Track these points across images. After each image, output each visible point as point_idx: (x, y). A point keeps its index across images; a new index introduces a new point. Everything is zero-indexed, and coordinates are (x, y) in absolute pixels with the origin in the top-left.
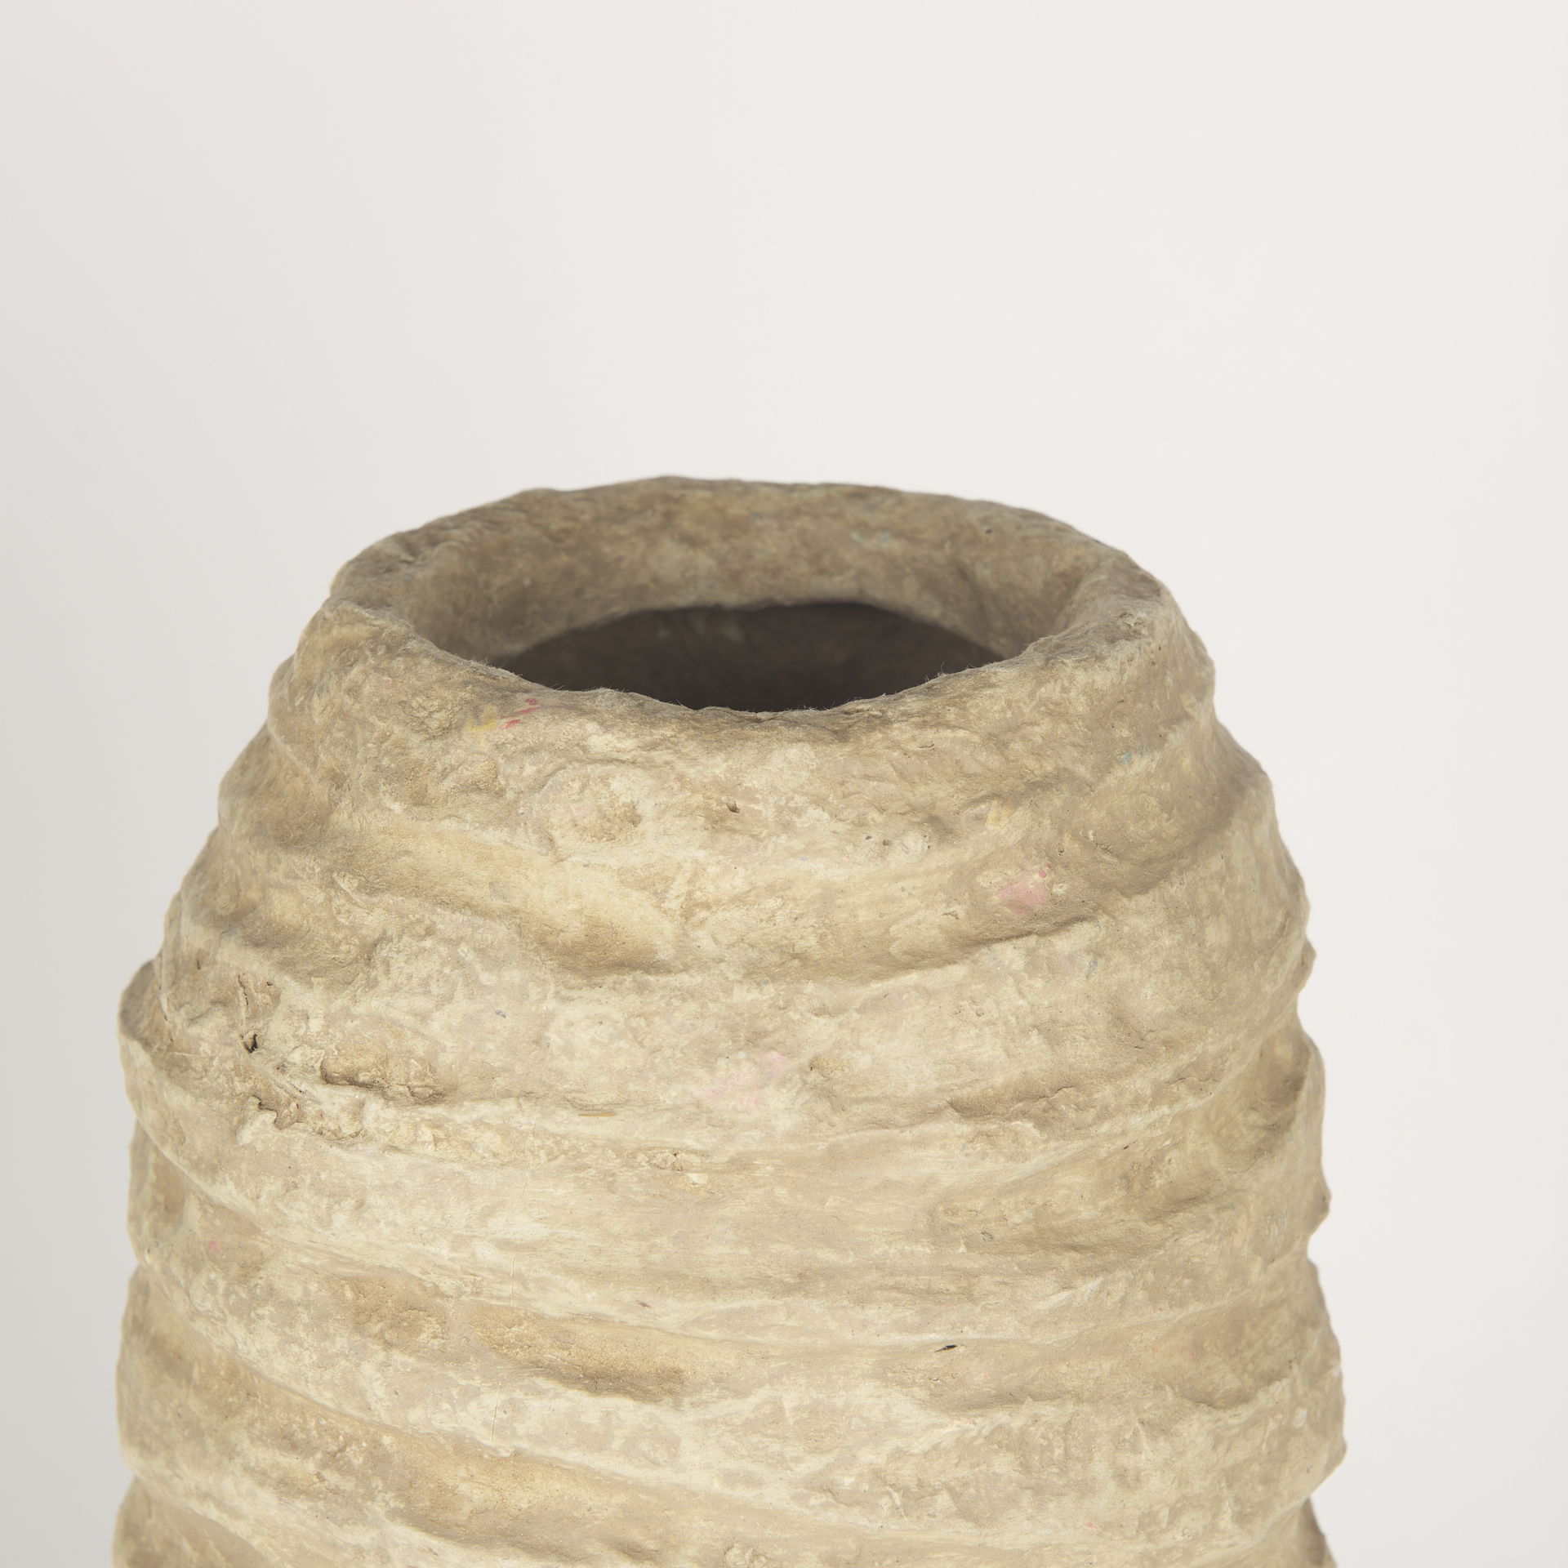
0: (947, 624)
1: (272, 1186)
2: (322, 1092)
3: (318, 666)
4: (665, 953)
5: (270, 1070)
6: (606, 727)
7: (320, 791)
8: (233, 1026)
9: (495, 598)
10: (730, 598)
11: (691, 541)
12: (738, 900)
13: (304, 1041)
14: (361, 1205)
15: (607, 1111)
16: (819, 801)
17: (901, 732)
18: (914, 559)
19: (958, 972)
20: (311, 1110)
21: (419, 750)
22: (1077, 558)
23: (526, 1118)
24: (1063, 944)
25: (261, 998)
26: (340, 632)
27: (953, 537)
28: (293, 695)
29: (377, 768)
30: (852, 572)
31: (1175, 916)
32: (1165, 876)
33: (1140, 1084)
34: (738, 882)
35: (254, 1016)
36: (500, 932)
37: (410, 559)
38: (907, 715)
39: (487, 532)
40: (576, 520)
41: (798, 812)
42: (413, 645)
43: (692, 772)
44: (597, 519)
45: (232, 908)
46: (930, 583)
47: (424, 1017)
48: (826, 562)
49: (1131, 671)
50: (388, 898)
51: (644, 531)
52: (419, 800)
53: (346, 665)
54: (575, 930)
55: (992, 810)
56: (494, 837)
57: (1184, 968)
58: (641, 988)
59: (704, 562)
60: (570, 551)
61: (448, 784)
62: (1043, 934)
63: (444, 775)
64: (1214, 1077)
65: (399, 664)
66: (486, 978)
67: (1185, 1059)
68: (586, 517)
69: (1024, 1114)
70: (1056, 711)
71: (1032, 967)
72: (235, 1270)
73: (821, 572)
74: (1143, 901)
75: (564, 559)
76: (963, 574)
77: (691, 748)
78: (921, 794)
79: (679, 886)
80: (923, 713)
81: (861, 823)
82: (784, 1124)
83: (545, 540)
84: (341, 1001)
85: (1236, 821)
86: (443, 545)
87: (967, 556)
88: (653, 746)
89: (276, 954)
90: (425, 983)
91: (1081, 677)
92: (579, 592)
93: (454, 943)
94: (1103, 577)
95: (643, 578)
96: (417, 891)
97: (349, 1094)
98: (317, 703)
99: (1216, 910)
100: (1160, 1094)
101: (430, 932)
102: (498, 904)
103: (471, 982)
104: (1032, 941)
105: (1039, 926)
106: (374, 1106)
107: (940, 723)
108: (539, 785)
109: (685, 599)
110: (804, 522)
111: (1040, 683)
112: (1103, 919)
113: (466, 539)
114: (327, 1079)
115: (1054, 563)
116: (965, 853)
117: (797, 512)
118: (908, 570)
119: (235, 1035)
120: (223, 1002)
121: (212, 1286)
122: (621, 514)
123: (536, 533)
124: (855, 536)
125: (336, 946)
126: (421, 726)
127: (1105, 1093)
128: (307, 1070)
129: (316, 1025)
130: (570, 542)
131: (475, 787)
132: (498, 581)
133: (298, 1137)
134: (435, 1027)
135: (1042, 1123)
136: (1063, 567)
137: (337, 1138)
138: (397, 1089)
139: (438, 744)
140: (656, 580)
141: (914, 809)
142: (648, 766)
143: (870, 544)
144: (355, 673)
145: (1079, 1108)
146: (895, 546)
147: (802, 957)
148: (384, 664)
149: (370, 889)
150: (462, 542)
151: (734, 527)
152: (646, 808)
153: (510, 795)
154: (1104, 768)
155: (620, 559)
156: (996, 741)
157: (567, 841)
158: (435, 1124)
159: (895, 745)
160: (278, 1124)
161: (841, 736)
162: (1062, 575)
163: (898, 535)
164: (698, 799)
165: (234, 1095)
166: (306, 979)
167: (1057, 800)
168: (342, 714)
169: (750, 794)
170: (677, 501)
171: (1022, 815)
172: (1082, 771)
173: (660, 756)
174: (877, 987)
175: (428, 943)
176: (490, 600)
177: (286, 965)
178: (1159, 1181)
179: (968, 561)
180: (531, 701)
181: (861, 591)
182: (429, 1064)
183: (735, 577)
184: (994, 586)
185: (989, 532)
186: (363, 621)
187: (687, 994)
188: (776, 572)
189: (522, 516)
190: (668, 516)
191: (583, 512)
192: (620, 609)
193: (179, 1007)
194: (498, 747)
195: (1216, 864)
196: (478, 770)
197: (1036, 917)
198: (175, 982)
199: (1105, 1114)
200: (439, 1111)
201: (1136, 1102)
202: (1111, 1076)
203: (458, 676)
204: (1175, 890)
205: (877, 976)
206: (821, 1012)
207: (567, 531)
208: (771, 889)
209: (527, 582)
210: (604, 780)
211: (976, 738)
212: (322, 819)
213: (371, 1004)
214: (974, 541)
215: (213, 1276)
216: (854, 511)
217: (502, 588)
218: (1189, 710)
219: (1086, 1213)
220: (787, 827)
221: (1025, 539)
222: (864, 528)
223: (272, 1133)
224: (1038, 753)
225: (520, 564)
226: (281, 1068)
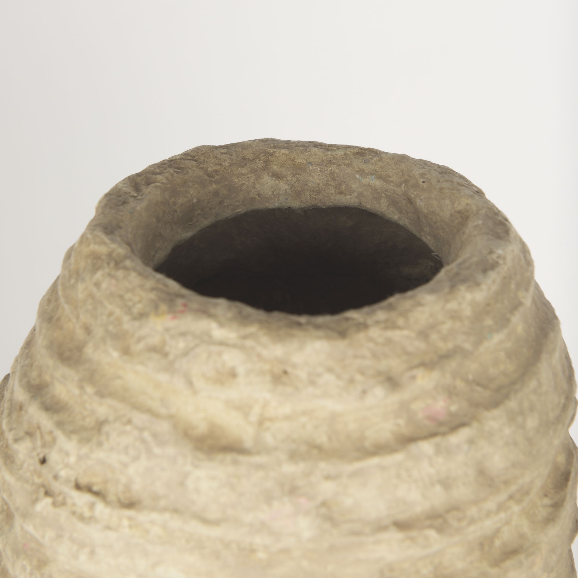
0: (401, 223)
1: (50, 534)
2: (75, 494)
3: (82, 264)
4: (248, 443)
5: (50, 477)
6: (221, 325)
7: (80, 334)
8: (34, 449)
9: (178, 210)
10: (295, 204)
11: (277, 176)
12: (287, 418)
13: (67, 466)
14: (92, 553)
15: (216, 523)
16: (330, 370)
17: (375, 332)
18: (386, 191)
19: (399, 457)
20: (69, 501)
21: (127, 325)
22: (467, 205)
23: (175, 523)
24: (455, 439)
25: (48, 438)
26: (94, 247)
27: (406, 182)
28: (70, 277)
29: (107, 331)
30: (356, 194)
31: (512, 418)
32: (507, 396)
33: (491, 505)
34: (287, 409)
35: (44, 445)
36: (164, 427)
37: (135, 194)
38: (377, 323)
39: (176, 175)
40: (221, 165)
41: (319, 375)
42: (128, 263)
43: (265, 353)
44: (231, 165)
45: (37, 382)
46: (393, 203)
47: (125, 465)
48: (343, 188)
49: (494, 288)
50: (109, 401)
51: (254, 171)
52: (126, 351)
53: (95, 269)
54: (202, 428)
55: (420, 373)
56: (163, 377)
57: (515, 444)
58: (235, 463)
59: (284, 186)
60: (217, 182)
61: (141, 346)
62: (444, 434)
63: (139, 340)
64: (527, 493)
65: (120, 273)
66: (157, 450)
67: (513, 488)
68: (226, 164)
69: (431, 527)
70: (455, 316)
71: (438, 450)
72: (35, 562)
73: (341, 193)
74: (496, 412)
75: (214, 186)
76: (410, 201)
77: (265, 339)
78: (383, 365)
79: (256, 410)
80: (386, 321)
81: (352, 381)
82: (307, 534)
83: (206, 177)
84: (85, 450)
85: (544, 356)
86: (153, 185)
87: (412, 194)
88: (245, 337)
89: (56, 417)
90: (126, 448)
91: (469, 296)
92: (221, 202)
93: (141, 429)
94: (480, 222)
95: (253, 194)
96: (123, 400)
97: (87, 498)
98: (80, 287)
99: (532, 408)
100: (501, 507)
101: (129, 422)
102: (163, 411)
103: (149, 451)
104: (438, 439)
105: (443, 429)
106: (100, 507)
107: (394, 326)
108: (186, 353)
109: (274, 204)
110: (333, 168)
111: (447, 301)
112: (475, 424)
113: (165, 181)
114: (78, 487)
115: (456, 205)
116: (405, 395)
117: (330, 162)
118: (383, 195)
119: (34, 454)
120: (29, 434)
121: (24, 568)
122: (244, 161)
123: (201, 173)
124: (358, 176)
125: (84, 418)
126: (128, 310)
127: (473, 511)
128: (67, 481)
129: (72, 459)
130: (218, 177)
131: (153, 349)
132: (180, 201)
133: (63, 514)
134: (131, 470)
135: (440, 530)
136: (460, 208)
137: (82, 518)
138: (111, 497)
139: (137, 323)
140: (259, 195)
141: (379, 373)
142: (242, 348)
143: (365, 181)
144: (99, 275)
145: (459, 520)
146: (377, 183)
147: (319, 448)
148: (113, 272)
149: (101, 394)
150: (163, 183)
151: (298, 169)
152: (241, 370)
153: (171, 357)
154: (477, 344)
155: (242, 185)
156: (423, 335)
157: (199, 383)
158: (130, 519)
159: (371, 340)
160: (54, 504)
161: (343, 334)
162: (459, 212)
163: (379, 177)
164: (267, 367)
165: (33, 484)
166: (69, 434)
167: (453, 364)
168: (91, 296)
169: (294, 366)
170: (271, 155)
171: (435, 375)
172: (467, 346)
173: (249, 343)
174: (357, 465)
175: (128, 428)
176: (176, 211)
177: (60, 424)
178: (498, 543)
179: (412, 196)
180: (185, 305)
181: (360, 203)
182: (128, 488)
183: (298, 194)
184: (425, 211)
185: (423, 182)
186: (104, 243)
187: (259, 467)
188: (319, 192)
189: (195, 163)
190: (266, 162)
191: (225, 161)
192: (241, 210)
193: (11, 430)
194: (167, 330)
195: (533, 384)
196: (155, 340)
197: (441, 424)
198: (9, 415)
199: (472, 521)
200: (131, 513)
201: (488, 514)
202: (476, 502)
203: (150, 284)
204: (512, 404)
205: (358, 459)
206: (328, 477)
207: (216, 171)
208: (304, 413)
209: (195, 200)
210: (220, 354)
211: (413, 335)
212: (80, 348)
213: (100, 454)
214: (416, 186)
215: (24, 562)
216: (358, 163)
217: (182, 205)
218: (522, 300)
219: (460, 565)
220: (313, 383)
221: (441, 189)
222: (361, 172)
223: (51, 508)
224: (444, 339)
225: (192, 191)
226: (56, 477)
